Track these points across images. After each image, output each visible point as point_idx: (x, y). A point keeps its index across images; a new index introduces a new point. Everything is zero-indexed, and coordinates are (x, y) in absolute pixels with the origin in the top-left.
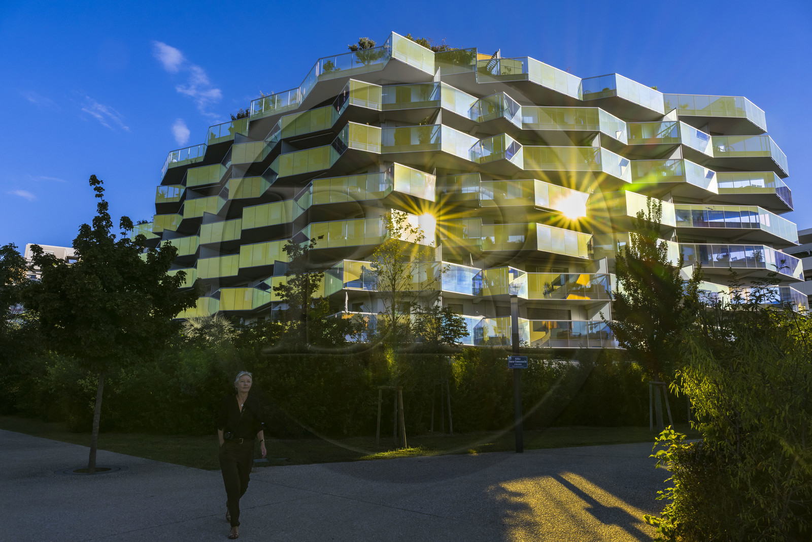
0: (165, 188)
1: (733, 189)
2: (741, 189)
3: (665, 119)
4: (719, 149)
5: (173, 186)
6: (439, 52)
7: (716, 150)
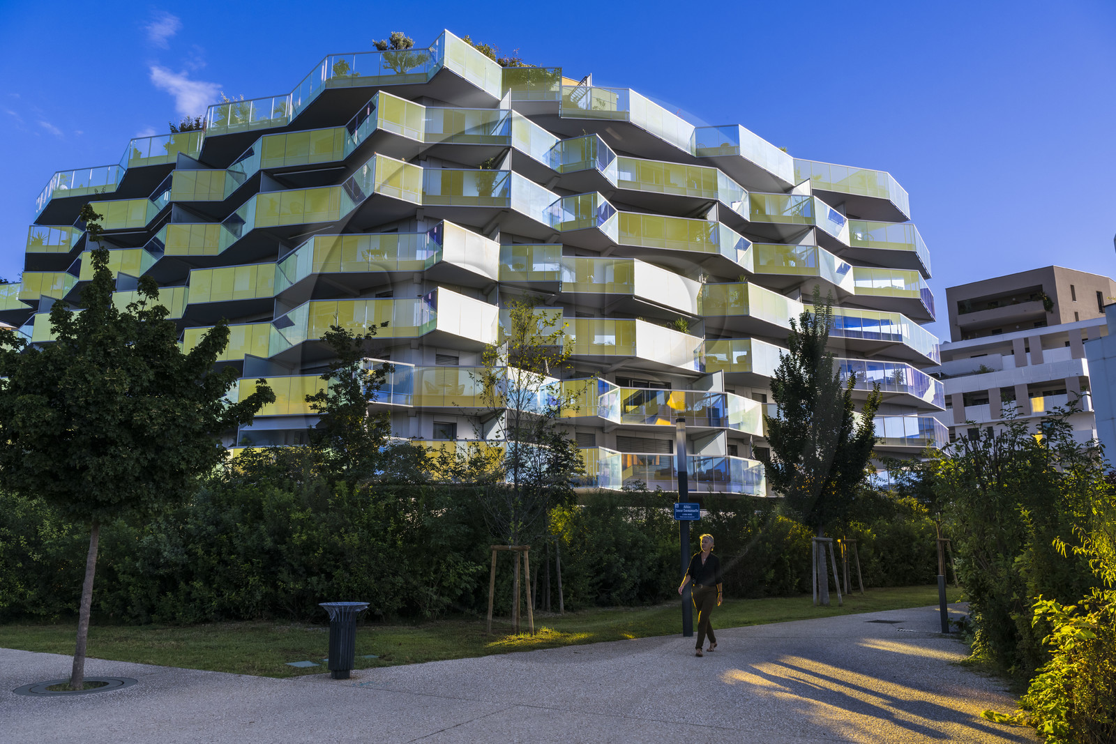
0: (44, 229)
1: (872, 289)
2: (879, 289)
3: (794, 192)
4: (857, 236)
5: (59, 227)
6: (508, 67)
7: (853, 237)
